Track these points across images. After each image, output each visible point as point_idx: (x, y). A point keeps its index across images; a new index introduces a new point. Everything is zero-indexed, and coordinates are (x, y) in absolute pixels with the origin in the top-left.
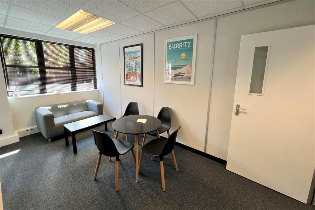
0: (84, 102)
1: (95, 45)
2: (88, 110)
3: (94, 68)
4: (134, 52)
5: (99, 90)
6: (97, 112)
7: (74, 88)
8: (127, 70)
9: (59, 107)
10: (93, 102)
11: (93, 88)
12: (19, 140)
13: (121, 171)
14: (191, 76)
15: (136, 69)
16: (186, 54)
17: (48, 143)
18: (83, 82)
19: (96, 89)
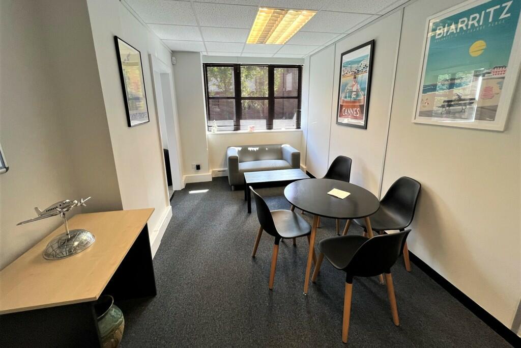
0: (279, 147)
1: (303, 59)
2: (282, 159)
3: (299, 97)
4: (357, 60)
5: (302, 131)
6: (291, 164)
7: (270, 126)
8: (342, 96)
9: (250, 149)
10: (289, 149)
11: (295, 127)
12: (211, 180)
13: (290, 264)
14: (497, 106)
15: (357, 95)
16: (485, 41)
17: (231, 190)
18: (281, 118)
19: (300, 130)
